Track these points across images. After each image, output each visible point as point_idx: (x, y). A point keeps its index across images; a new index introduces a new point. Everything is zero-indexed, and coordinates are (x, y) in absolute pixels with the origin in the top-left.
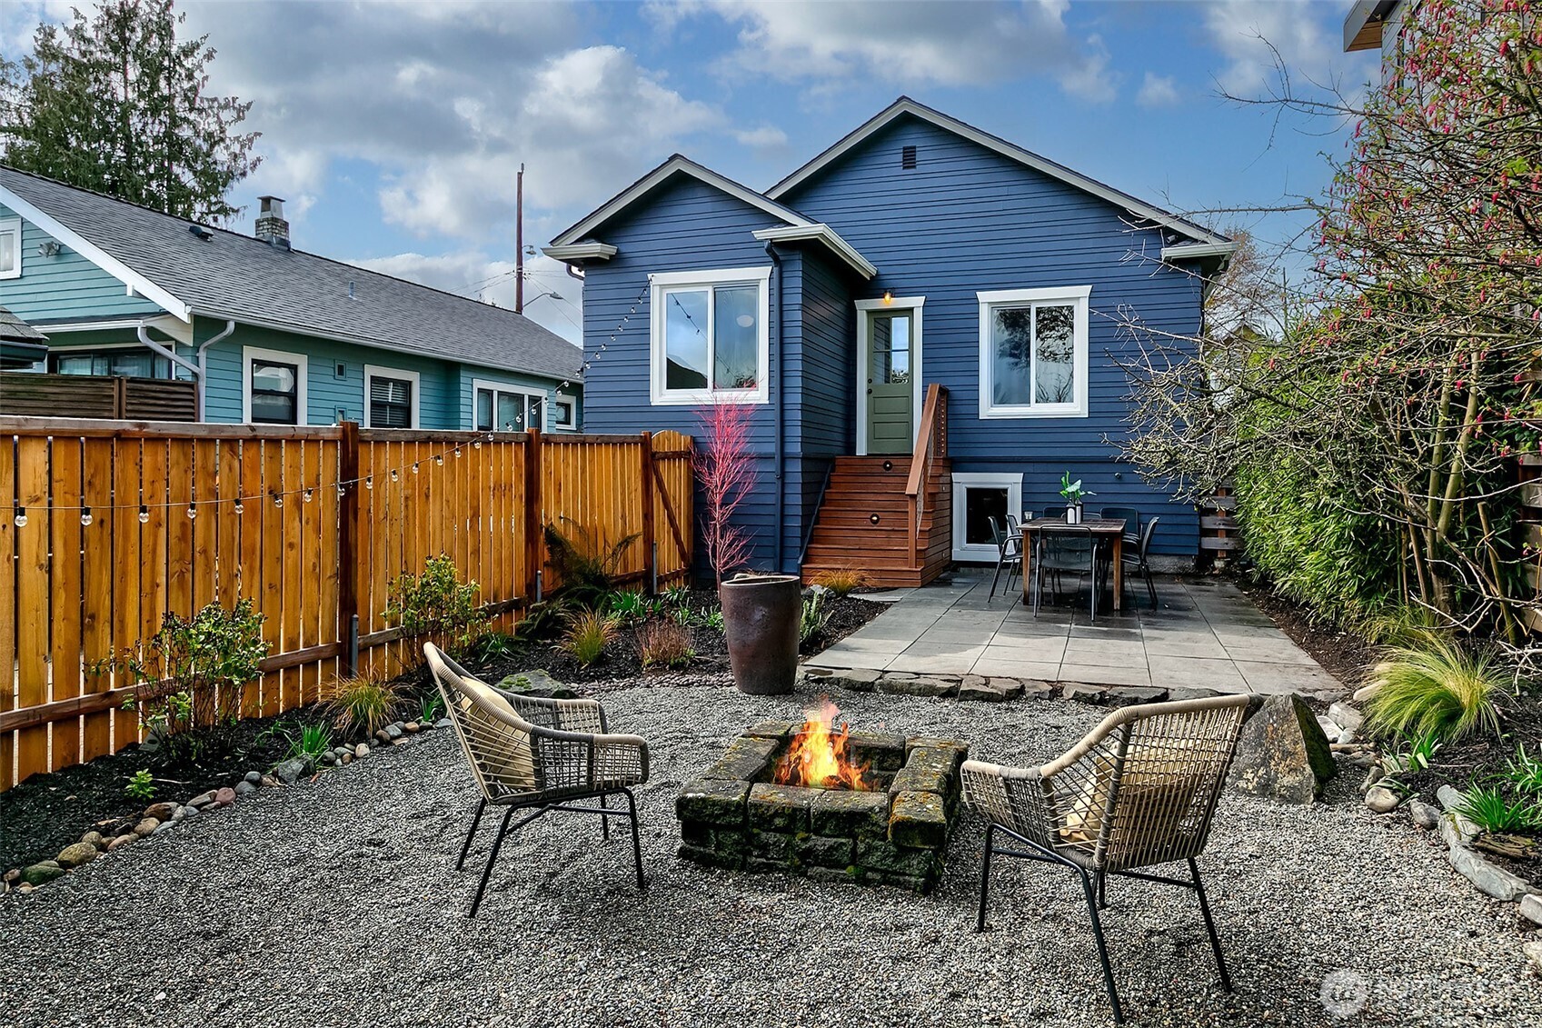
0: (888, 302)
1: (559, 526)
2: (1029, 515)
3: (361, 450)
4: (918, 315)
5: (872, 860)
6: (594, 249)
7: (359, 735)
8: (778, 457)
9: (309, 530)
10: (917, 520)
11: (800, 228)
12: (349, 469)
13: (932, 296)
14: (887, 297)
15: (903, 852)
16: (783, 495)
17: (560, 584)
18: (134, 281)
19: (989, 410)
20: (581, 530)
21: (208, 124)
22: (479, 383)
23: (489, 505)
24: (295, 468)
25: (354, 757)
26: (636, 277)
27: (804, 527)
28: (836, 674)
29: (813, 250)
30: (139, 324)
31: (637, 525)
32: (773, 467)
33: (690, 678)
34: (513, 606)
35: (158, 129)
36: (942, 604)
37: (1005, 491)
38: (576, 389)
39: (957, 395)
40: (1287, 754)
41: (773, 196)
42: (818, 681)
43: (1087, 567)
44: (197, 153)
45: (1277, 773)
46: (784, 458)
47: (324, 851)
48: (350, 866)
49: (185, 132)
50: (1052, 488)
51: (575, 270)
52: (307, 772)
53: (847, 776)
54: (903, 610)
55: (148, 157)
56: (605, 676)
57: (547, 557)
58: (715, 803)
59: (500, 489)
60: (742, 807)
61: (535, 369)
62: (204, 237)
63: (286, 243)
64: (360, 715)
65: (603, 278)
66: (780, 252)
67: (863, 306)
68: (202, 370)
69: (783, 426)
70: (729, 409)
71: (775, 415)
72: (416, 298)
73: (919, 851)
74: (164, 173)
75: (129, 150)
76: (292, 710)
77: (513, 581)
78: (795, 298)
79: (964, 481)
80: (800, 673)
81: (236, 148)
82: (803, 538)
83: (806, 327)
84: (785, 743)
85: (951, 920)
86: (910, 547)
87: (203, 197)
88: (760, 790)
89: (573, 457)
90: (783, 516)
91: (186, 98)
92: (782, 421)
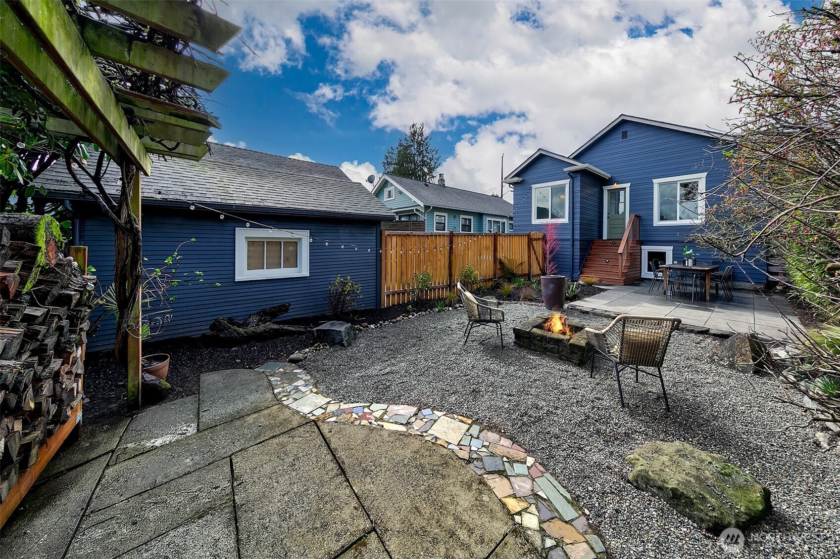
0: (616, 186)
1: (503, 259)
2: (676, 262)
3: (454, 237)
4: (628, 190)
5: (564, 353)
6: (516, 179)
7: (450, 306)
8: (571, 240)
9: (443, 256)
10: (624, 262)
11: (580, 166)
12: (451, 242)
13: (633, 183)
14: (615, 184)
15: (572, 352)
16: (573, 252)
17: (503, 274)
18: (414, 198)
19: (657, 222)
20: (509, 260)
21: (430, 156)
22: (488, 219)
23: (484, 252)
24: (440, 242)
25: (449, 310)
26: (529, 186)
27: (581, 263)
28: (578, 307)
29: (584, 173)
30: (414, 208)
31: (526, 259)
32: (570, 243)
33: (533, 303)
34: (490, 280)
35: (420, 159)
36: (628, 291)
37: (665, 253)
38: (511, 219)
39: (643, 218)
40: (742, 354)
41: (571, 158)
42: (571, 309)
43: (691, 282)
44: (428, 163)
45: (737, 360)
46: (573, 240)
47: (439, 327)
48: (443, 331)
49: (425, 159)
50: (680, 252)
51: (511, 186)
52: (439, 311)
53: (565, 330)
54: (612, 292)
55: (418, 166)
56: (510, 300)
57: (499, 267)
58: (522, 331)
59: (487, 248)
60: (529, 333)
61: (503, 214)
62: (427, 185)
63: (444, 185)
64: (450, 301)
65: (519, 187)
66: (572, 175)
67: (606, 189)
68: (426, 218)
69: (573, 230)
70: (552, 225)
71: (571, 226)
72: (474, 196)
73: (577, 353)
74: (421, 170)
75: (415, 165)
76: (439, 298)
77: (490, 274)
78: (578, 188)
79: (646, 249)
80: (566, 306)
81: (435, 161)
82: (580, 266)
83: (581, 197)
84: (547, 320)
85: (583, 373)
86: (619, 271)
87: (429, 174)
88: (535, 329)
89: (507, 240)
90: (573, 259)
91: (426, 150)
92: (573, 228)
